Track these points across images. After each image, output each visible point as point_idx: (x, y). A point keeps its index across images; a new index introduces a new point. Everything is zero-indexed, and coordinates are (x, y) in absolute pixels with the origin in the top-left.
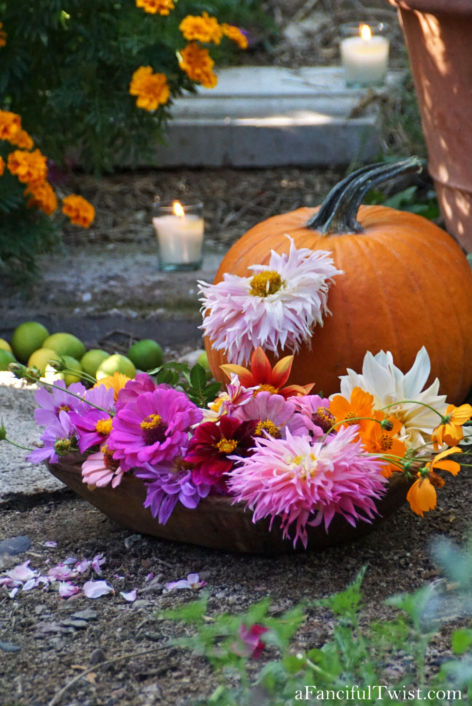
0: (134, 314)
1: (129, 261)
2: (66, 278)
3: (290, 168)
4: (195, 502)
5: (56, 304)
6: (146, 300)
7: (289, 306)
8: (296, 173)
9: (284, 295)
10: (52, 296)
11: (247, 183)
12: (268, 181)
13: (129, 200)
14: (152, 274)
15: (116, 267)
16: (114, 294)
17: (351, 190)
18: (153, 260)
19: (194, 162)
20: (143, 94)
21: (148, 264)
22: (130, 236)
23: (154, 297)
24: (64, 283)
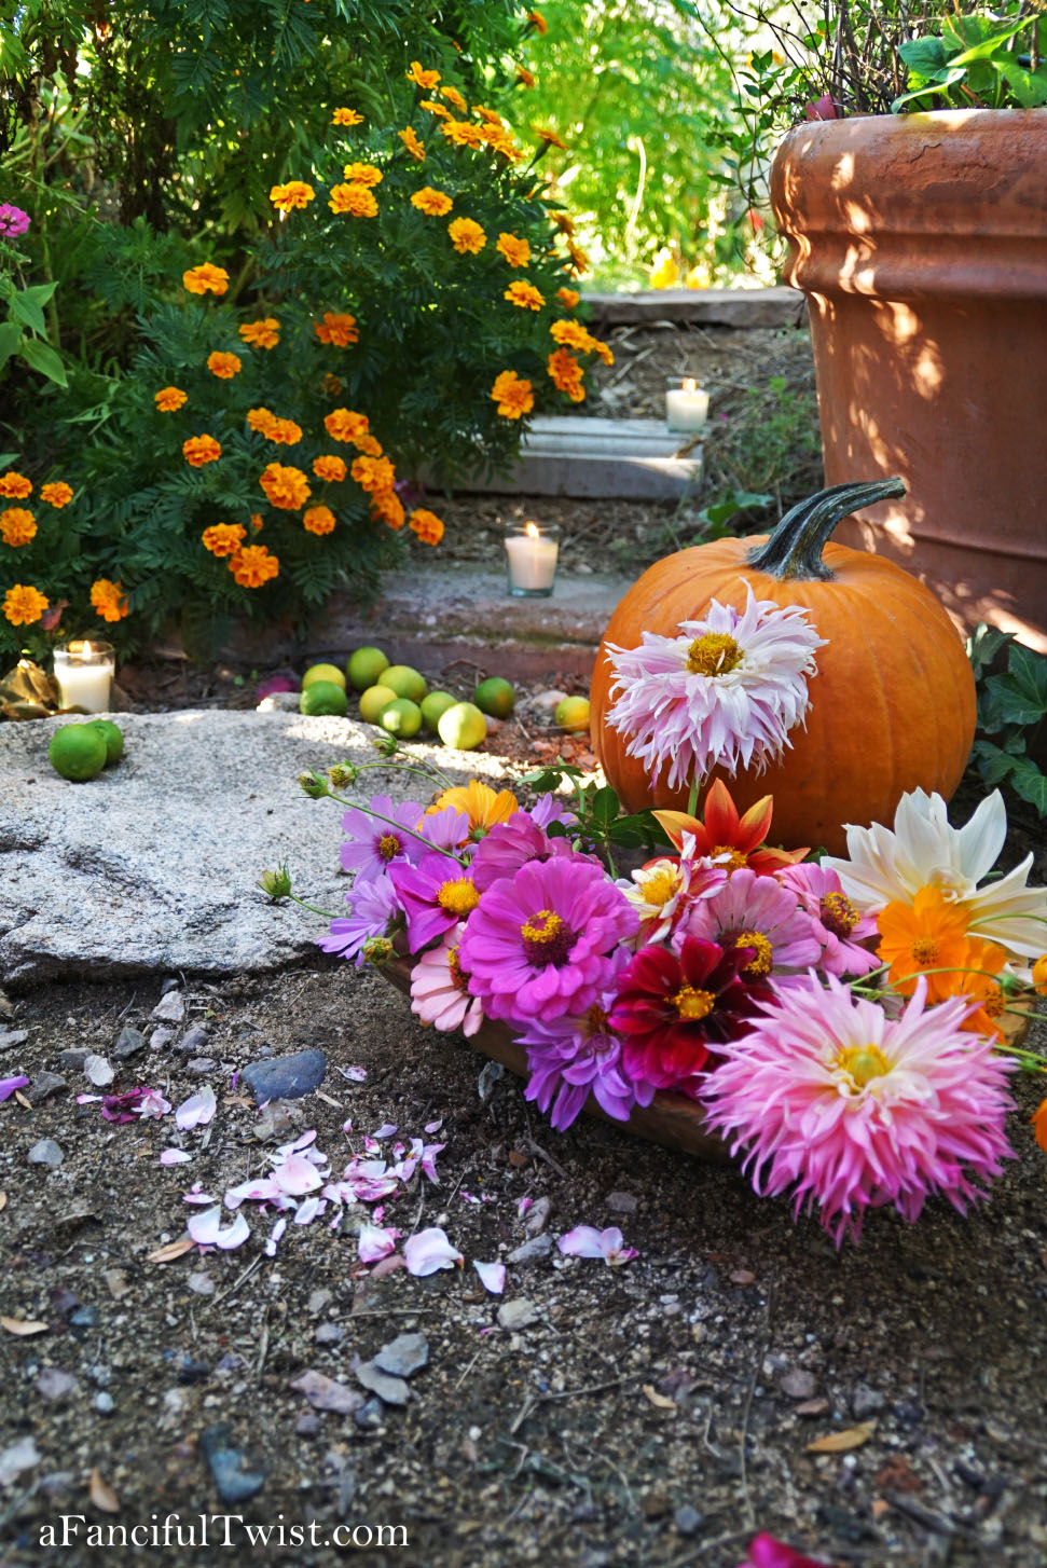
0: (481, 643)
1: (475, 581)
2: (410, 598)
3: (619, 500)
4: (626, 1108)
5: (398, 626)
6: (495, 629)
7: (757, 696)
8: (625, 505)
9: (745, 677)
10: (394, 618)
11: (580, 511)
12: (600, 510)
13: (473, 520)
14: (502, 598)
15: (463, 587)
16: (459, 619)
17: (818, 516)
18: (500, 581)
19: (532, 490)
20: (505, 400)
21: (495, 586)
22: (475, 554)
23: (503, 625)
24: (407, 604)
